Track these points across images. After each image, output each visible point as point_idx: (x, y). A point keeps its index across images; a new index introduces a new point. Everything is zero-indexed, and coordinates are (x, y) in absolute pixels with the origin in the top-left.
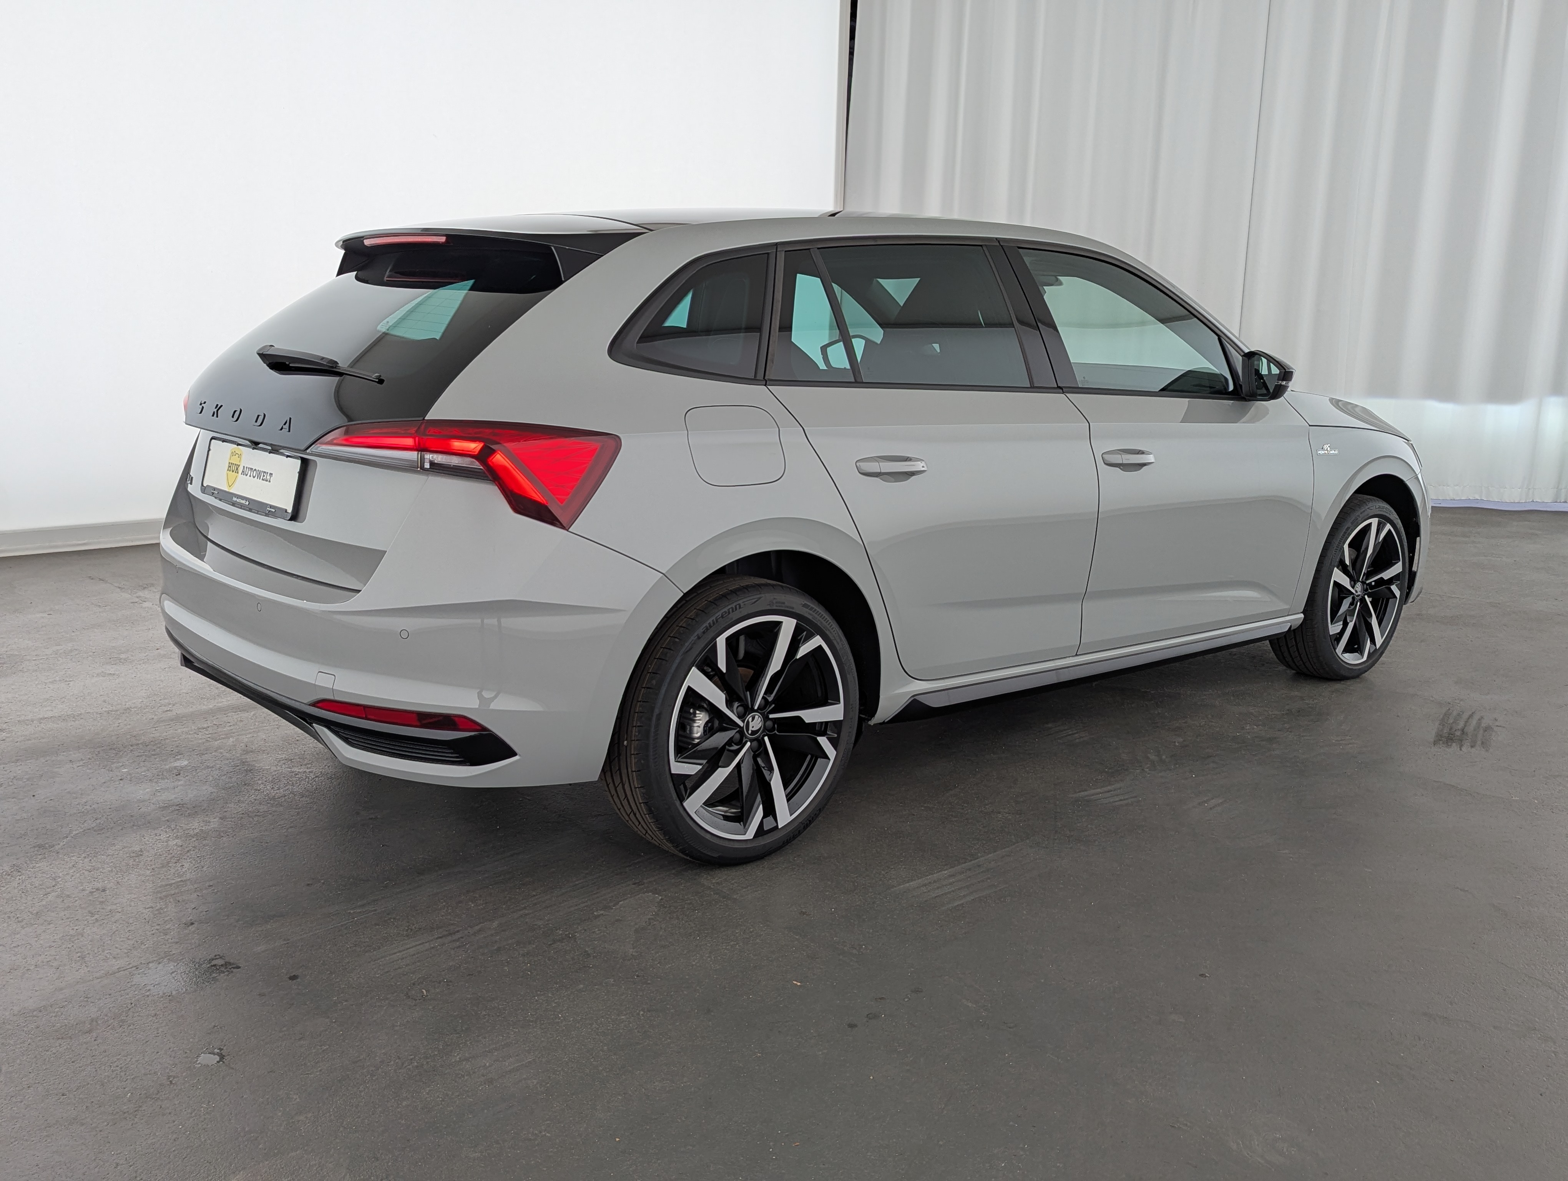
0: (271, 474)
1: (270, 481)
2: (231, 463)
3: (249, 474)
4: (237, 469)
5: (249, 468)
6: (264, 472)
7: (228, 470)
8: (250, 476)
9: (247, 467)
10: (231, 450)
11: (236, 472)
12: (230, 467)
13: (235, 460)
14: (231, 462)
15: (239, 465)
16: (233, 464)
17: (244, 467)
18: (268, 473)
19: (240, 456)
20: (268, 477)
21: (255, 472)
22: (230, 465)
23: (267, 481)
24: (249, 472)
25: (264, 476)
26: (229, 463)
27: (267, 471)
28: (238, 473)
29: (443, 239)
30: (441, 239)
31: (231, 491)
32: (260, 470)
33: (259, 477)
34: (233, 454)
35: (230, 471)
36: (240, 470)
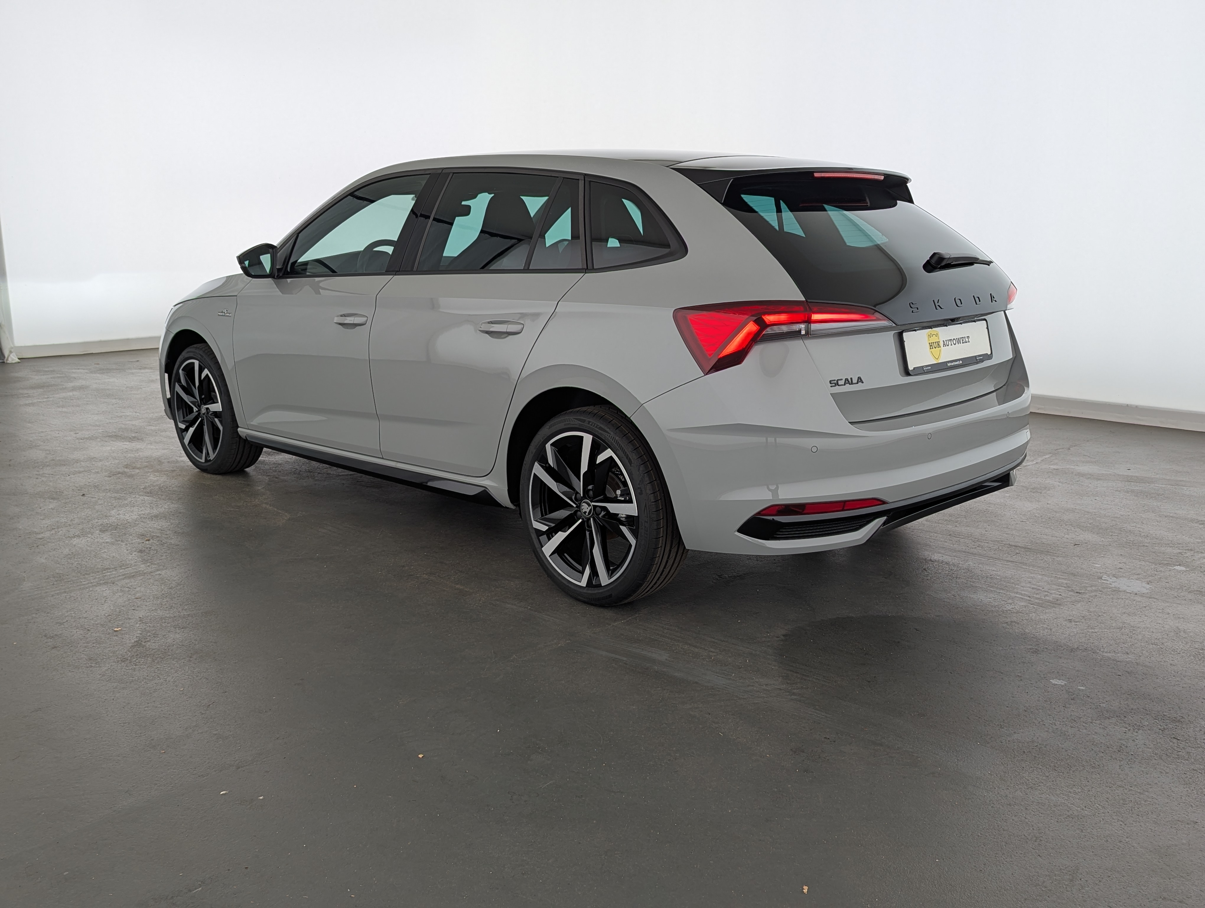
0: (968, 337)
1: (969, 342)
2: (932, 343)
3: (950, 344)
4: (938, 345)
5: (948, 340)
6: (962, 338)
7: (930, 349)
8: (951, 345)
9: (946, 341)
10: (927, 334)
11: (938, 347)
12: (932, 346)
13: (934, 339)
14: (930, 342)
15: (939, 342)
16: (934, 343)
17: (943, 341)
18: (965, 337)
19: (937, 335)
20: (967, 340)
21: (954, 341)
22: (931, 346)
23: (966, 342)
24: (950, 343)
25: (963, 340)
26: (930, 343)
27: (964, 336)
28: (940, 347)
29: (882, 178)
30: (881, 177)
31: (939, 362)
32: (957, 338)
33: (959, 342)
34: (930, 336)
35: (933, 348)
36: (941, 344)
